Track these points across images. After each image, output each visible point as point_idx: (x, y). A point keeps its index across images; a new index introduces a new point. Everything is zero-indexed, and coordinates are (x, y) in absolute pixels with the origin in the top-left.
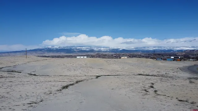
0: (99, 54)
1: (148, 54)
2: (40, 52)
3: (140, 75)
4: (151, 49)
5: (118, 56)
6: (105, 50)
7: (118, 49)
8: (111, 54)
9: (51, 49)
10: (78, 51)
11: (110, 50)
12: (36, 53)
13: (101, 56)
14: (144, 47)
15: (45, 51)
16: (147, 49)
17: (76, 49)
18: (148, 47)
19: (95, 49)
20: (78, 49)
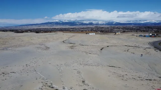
0: (97, 27)
1: (139, 27)
2: (50, 25)
3: (126, 46)
4: (143, 22)
5: (113, 28)
6: (102, 23)
7: (113, 22)
8: (107, 27)
9: (58, 22)
10: (79, 24)
11: (106, 23)
12: (47, 26)
13: (99, 28)
14: (137, 20)
15: (54, 24)
16: (138, 22)
17: (78, 22)
18: (140, 20)
19: (94, 22)
20: (80, 22)
